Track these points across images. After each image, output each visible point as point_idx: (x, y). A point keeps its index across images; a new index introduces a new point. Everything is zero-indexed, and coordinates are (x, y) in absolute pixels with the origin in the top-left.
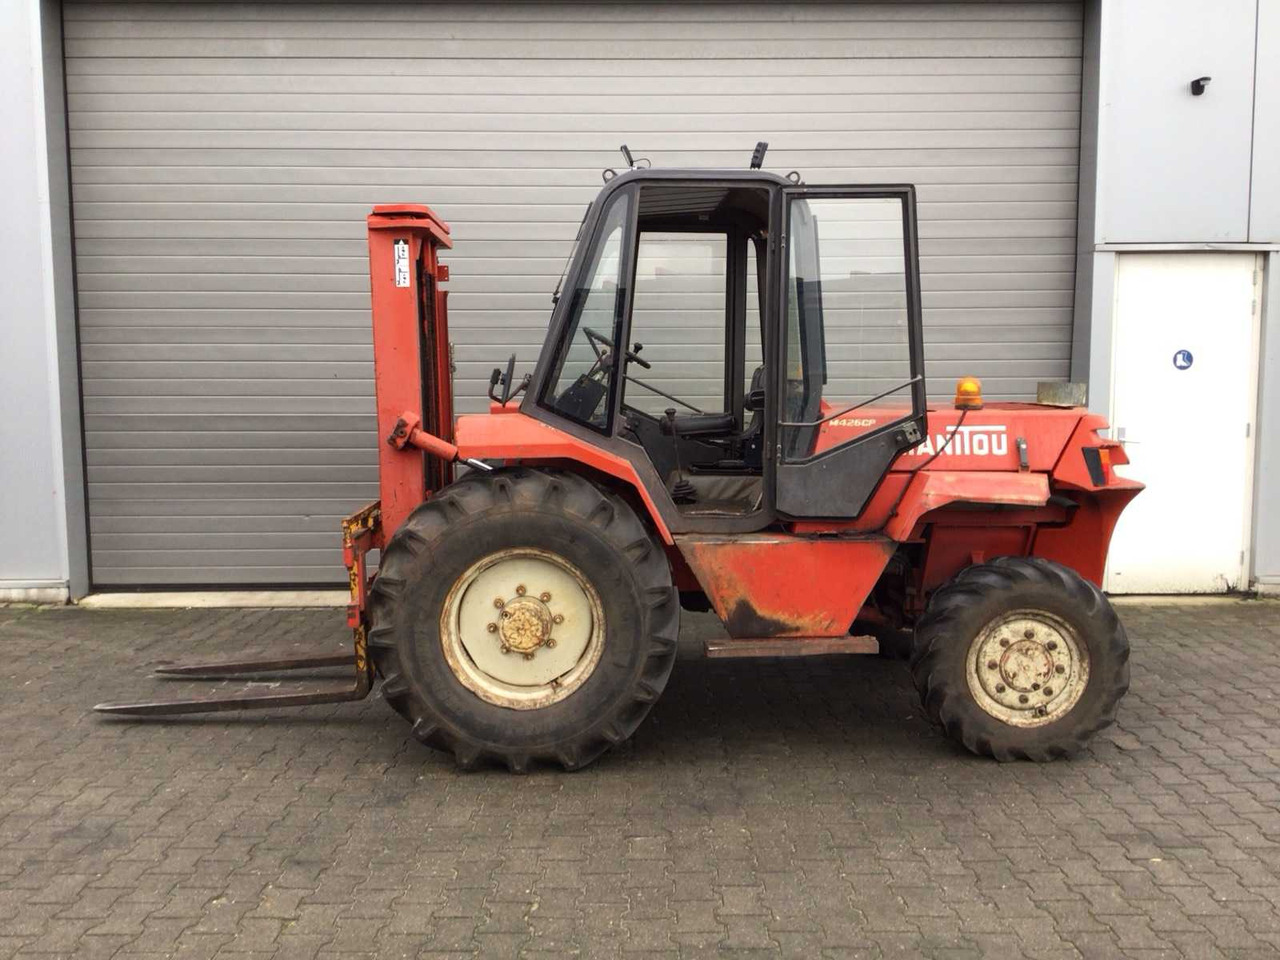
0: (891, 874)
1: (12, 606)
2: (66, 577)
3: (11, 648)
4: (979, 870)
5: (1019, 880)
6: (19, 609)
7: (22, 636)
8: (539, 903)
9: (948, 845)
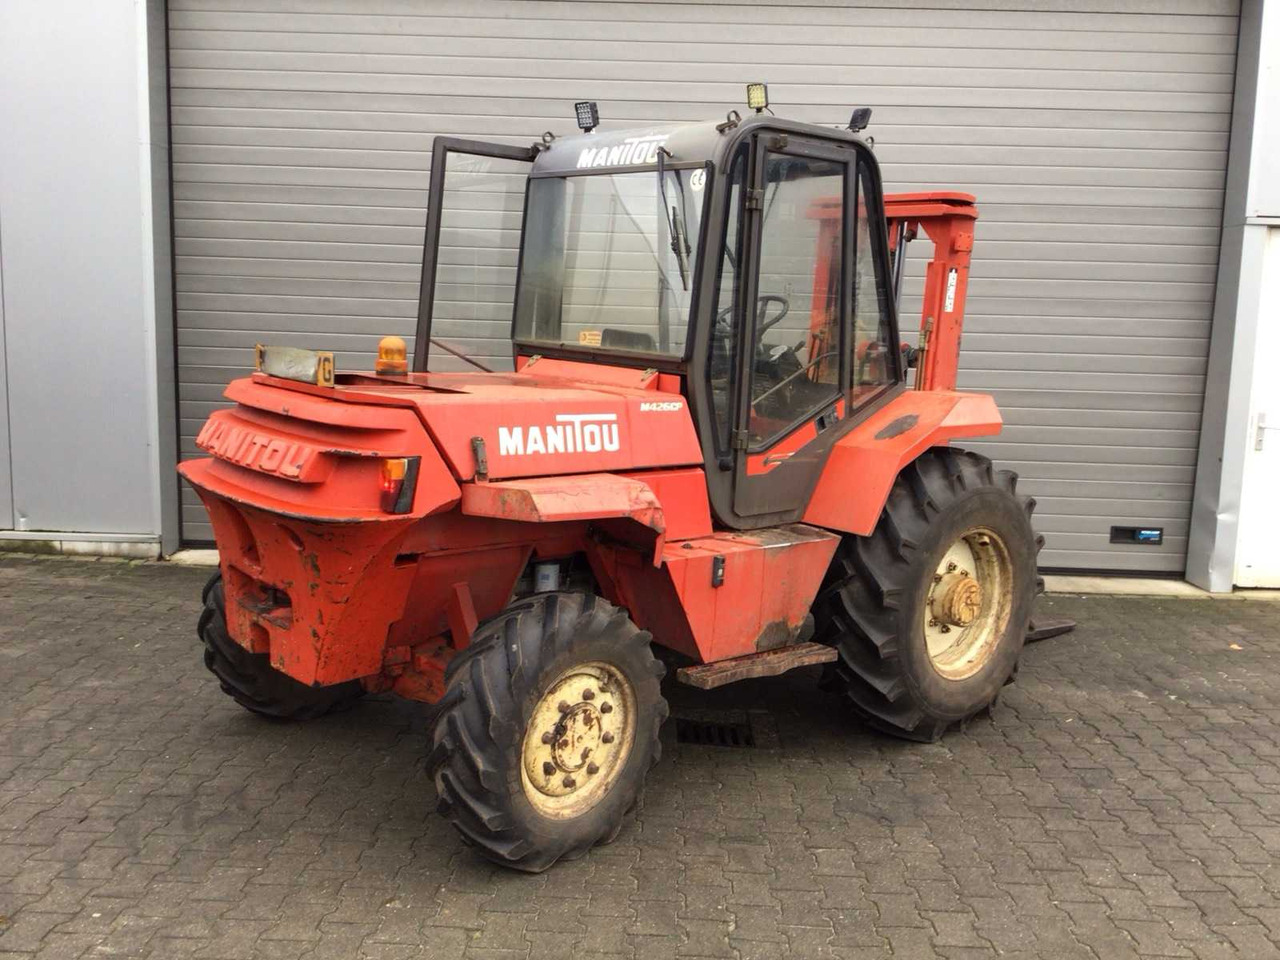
0: (1106, 903)
1: (104, 560)
2: (158, 532)
3: (113, 606)
4: (1202, 902)
5: (1248, 915)
6: (111, 564)
7: (121, 593)
8: (736, 922)
9: (1157, 870)
